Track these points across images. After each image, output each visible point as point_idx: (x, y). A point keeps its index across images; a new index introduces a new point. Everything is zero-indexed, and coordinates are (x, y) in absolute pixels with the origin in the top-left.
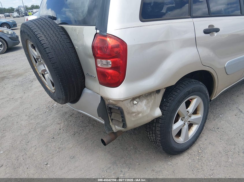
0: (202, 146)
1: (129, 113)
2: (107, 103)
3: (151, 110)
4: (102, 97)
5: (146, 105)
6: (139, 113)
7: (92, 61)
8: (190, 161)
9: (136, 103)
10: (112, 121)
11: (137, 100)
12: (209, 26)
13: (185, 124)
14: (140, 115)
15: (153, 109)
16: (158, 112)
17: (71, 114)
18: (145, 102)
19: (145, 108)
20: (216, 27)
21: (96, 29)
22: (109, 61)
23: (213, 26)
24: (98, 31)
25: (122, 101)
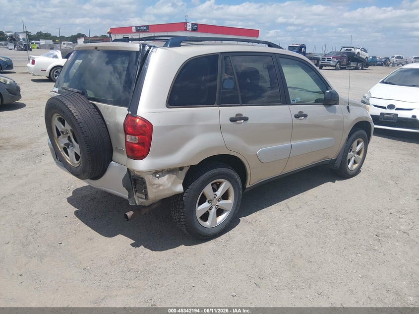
0: (231, 235)
1: (150, 184)
2: (132, 174)
3: (172, 184)
4: (128, 169)
5: (167, 179)
6: (160, 185)
7: (122, 136)
8: (214, 246)
9: (158, 176)
10: (136, 193)
11: (160, 173)
12: (237, 115)
13: (212, 207)
14: (161, 188)
15: (174, 183)
16: (180, 188)
17: (93, 198)
18: (167, 176)
19: (167, 182)
20: (244, 115)
21: (128, 110)
22: (137, 137)
23: (241, 115)
24: (130, 113)
25: (145, 172)
